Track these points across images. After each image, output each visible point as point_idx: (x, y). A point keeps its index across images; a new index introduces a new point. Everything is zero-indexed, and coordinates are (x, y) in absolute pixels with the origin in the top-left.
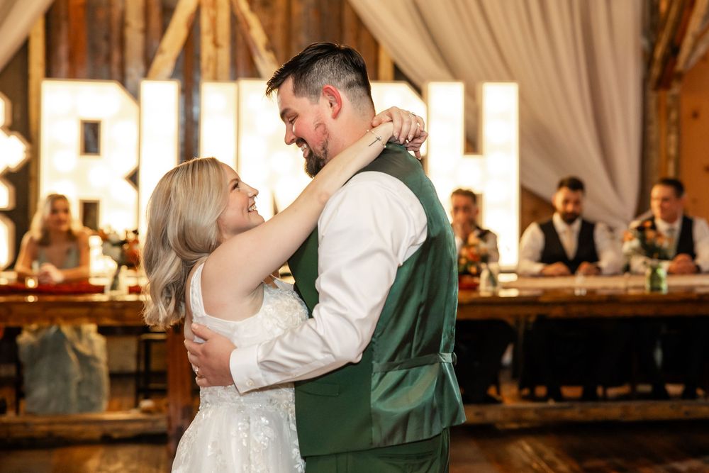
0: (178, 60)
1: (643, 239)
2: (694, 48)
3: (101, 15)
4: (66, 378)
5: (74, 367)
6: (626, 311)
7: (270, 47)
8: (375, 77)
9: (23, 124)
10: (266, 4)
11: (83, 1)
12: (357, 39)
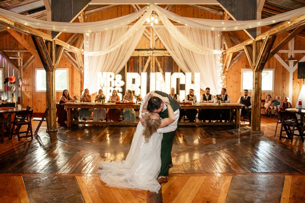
0: (147, 69)
1: (218, 97)
2: (229, 67)
3: (136, 62)
4: (130, 117)
5: (131, 115)
6: (215, 108)
7: (161, 67)
8: (178, 72)
9: (124, 79)
10: (161, 60)
11: (133, 60)
12: (175, 65)
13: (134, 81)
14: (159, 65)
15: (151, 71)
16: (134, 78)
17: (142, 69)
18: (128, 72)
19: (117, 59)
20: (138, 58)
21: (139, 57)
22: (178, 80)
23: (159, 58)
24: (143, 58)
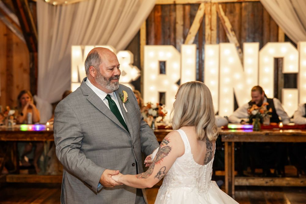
0: (196, 36)
3: (167, 20)
7: (233, 30)
8: (277, 40)
9: (138, 63)
10: (231, 12)
11: (159, 14)
12: (269, 25)
13: (162, 68)
14: (228, 25)
15: (207, 42)
16: (162, 59)
17: (185, 37)
18: (148, 43)
19: (120, 12)
20: (172, 7)
21: (175, 4)
22: (278, 62)
23: (228, 5)
24: (187, 8)
